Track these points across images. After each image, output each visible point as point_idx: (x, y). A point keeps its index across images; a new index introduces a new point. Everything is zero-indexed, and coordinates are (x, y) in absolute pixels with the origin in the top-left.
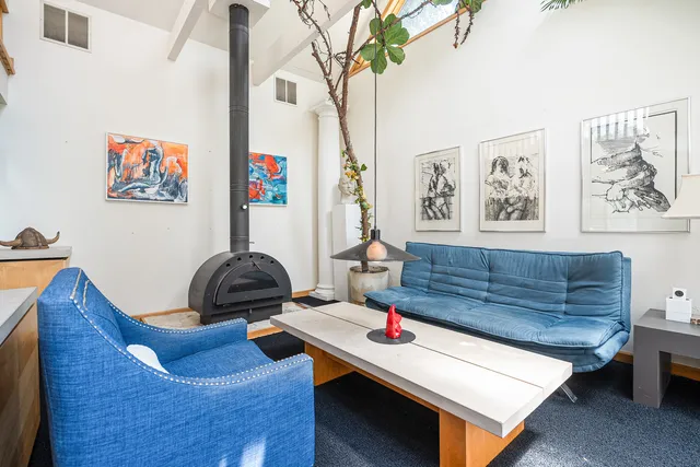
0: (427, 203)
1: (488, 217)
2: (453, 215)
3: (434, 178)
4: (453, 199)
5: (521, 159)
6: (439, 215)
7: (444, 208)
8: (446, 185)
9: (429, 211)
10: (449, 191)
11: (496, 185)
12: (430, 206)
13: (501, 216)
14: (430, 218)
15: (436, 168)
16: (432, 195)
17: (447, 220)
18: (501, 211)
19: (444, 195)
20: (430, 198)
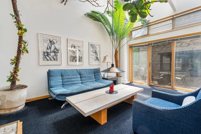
0: (46, 54)
1: (70, 61)
2: (58, 59)
3: (50, 45)
4: (58, 54)
5: (79, 47)
6: (52, 59)
7: (55, 57)
8: (55, 48)
9: (47, 57)
10: (56, 51)
11: (73, 52)
12: (48, 55)
13: (74, 61)
14: (48, 60)
15: (51, 42)
16: (49, 51)
17: (56, 61)
18: (74, 59)
19: (54, 52)
20: (48, 53)
